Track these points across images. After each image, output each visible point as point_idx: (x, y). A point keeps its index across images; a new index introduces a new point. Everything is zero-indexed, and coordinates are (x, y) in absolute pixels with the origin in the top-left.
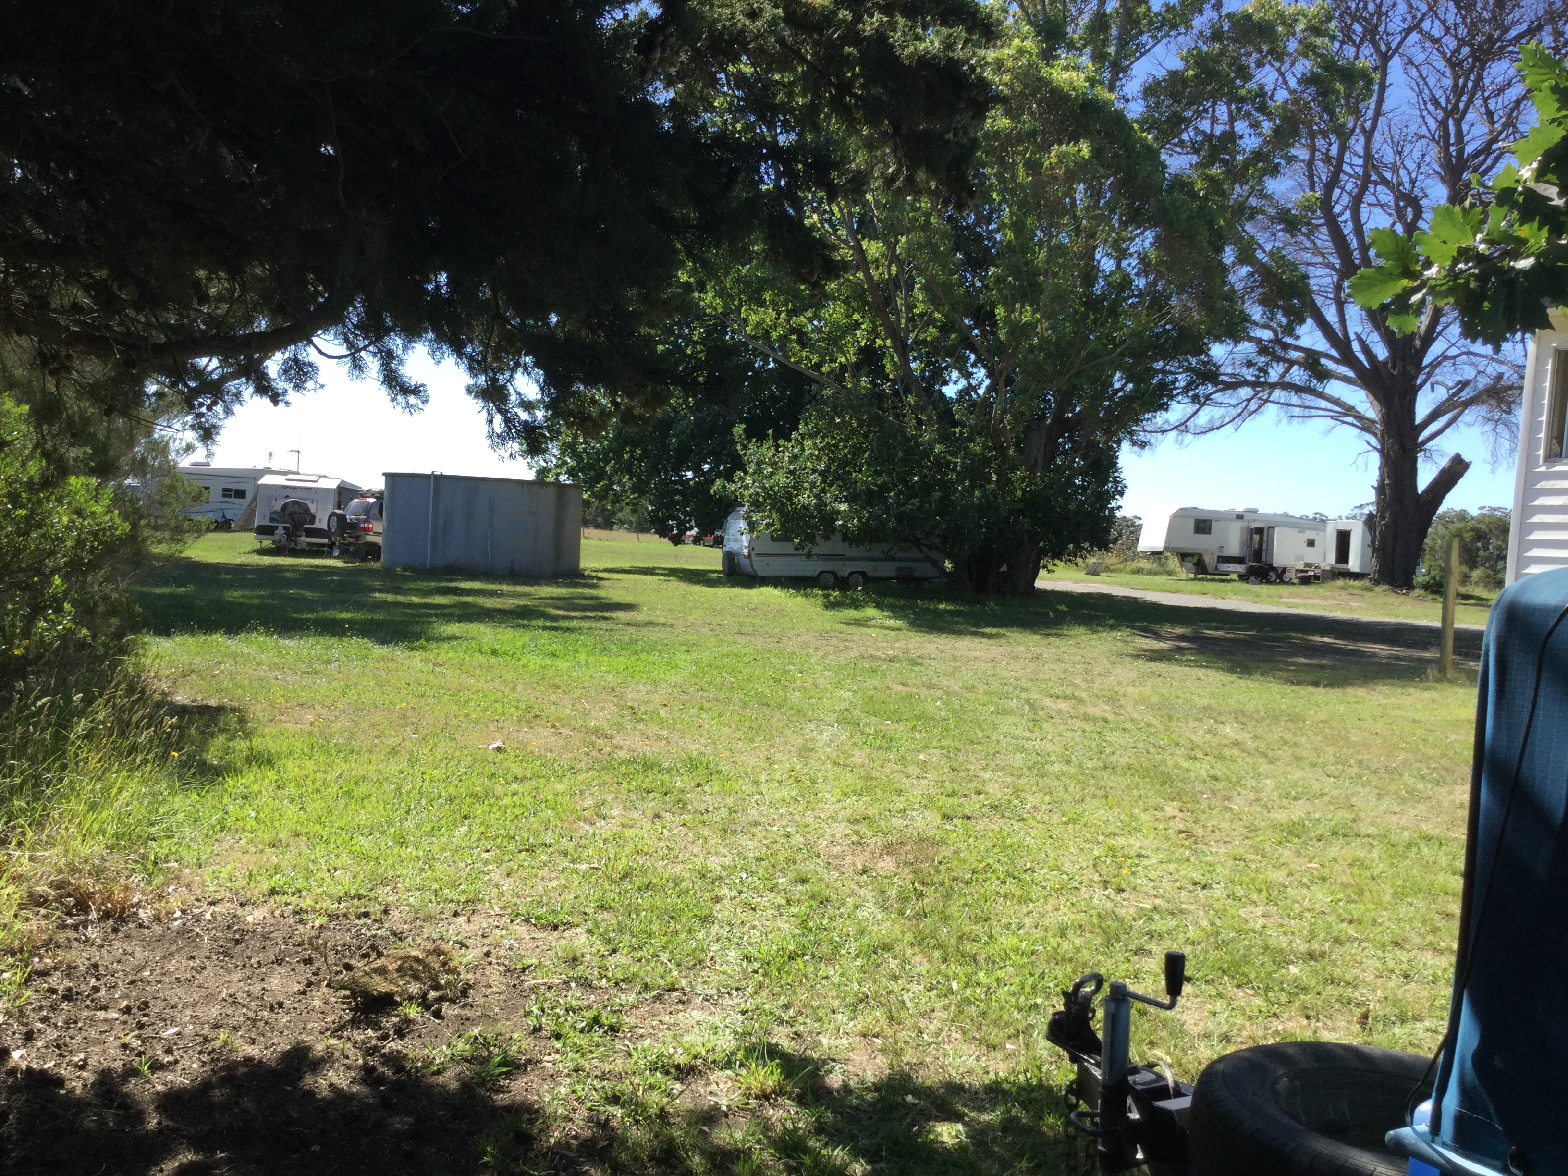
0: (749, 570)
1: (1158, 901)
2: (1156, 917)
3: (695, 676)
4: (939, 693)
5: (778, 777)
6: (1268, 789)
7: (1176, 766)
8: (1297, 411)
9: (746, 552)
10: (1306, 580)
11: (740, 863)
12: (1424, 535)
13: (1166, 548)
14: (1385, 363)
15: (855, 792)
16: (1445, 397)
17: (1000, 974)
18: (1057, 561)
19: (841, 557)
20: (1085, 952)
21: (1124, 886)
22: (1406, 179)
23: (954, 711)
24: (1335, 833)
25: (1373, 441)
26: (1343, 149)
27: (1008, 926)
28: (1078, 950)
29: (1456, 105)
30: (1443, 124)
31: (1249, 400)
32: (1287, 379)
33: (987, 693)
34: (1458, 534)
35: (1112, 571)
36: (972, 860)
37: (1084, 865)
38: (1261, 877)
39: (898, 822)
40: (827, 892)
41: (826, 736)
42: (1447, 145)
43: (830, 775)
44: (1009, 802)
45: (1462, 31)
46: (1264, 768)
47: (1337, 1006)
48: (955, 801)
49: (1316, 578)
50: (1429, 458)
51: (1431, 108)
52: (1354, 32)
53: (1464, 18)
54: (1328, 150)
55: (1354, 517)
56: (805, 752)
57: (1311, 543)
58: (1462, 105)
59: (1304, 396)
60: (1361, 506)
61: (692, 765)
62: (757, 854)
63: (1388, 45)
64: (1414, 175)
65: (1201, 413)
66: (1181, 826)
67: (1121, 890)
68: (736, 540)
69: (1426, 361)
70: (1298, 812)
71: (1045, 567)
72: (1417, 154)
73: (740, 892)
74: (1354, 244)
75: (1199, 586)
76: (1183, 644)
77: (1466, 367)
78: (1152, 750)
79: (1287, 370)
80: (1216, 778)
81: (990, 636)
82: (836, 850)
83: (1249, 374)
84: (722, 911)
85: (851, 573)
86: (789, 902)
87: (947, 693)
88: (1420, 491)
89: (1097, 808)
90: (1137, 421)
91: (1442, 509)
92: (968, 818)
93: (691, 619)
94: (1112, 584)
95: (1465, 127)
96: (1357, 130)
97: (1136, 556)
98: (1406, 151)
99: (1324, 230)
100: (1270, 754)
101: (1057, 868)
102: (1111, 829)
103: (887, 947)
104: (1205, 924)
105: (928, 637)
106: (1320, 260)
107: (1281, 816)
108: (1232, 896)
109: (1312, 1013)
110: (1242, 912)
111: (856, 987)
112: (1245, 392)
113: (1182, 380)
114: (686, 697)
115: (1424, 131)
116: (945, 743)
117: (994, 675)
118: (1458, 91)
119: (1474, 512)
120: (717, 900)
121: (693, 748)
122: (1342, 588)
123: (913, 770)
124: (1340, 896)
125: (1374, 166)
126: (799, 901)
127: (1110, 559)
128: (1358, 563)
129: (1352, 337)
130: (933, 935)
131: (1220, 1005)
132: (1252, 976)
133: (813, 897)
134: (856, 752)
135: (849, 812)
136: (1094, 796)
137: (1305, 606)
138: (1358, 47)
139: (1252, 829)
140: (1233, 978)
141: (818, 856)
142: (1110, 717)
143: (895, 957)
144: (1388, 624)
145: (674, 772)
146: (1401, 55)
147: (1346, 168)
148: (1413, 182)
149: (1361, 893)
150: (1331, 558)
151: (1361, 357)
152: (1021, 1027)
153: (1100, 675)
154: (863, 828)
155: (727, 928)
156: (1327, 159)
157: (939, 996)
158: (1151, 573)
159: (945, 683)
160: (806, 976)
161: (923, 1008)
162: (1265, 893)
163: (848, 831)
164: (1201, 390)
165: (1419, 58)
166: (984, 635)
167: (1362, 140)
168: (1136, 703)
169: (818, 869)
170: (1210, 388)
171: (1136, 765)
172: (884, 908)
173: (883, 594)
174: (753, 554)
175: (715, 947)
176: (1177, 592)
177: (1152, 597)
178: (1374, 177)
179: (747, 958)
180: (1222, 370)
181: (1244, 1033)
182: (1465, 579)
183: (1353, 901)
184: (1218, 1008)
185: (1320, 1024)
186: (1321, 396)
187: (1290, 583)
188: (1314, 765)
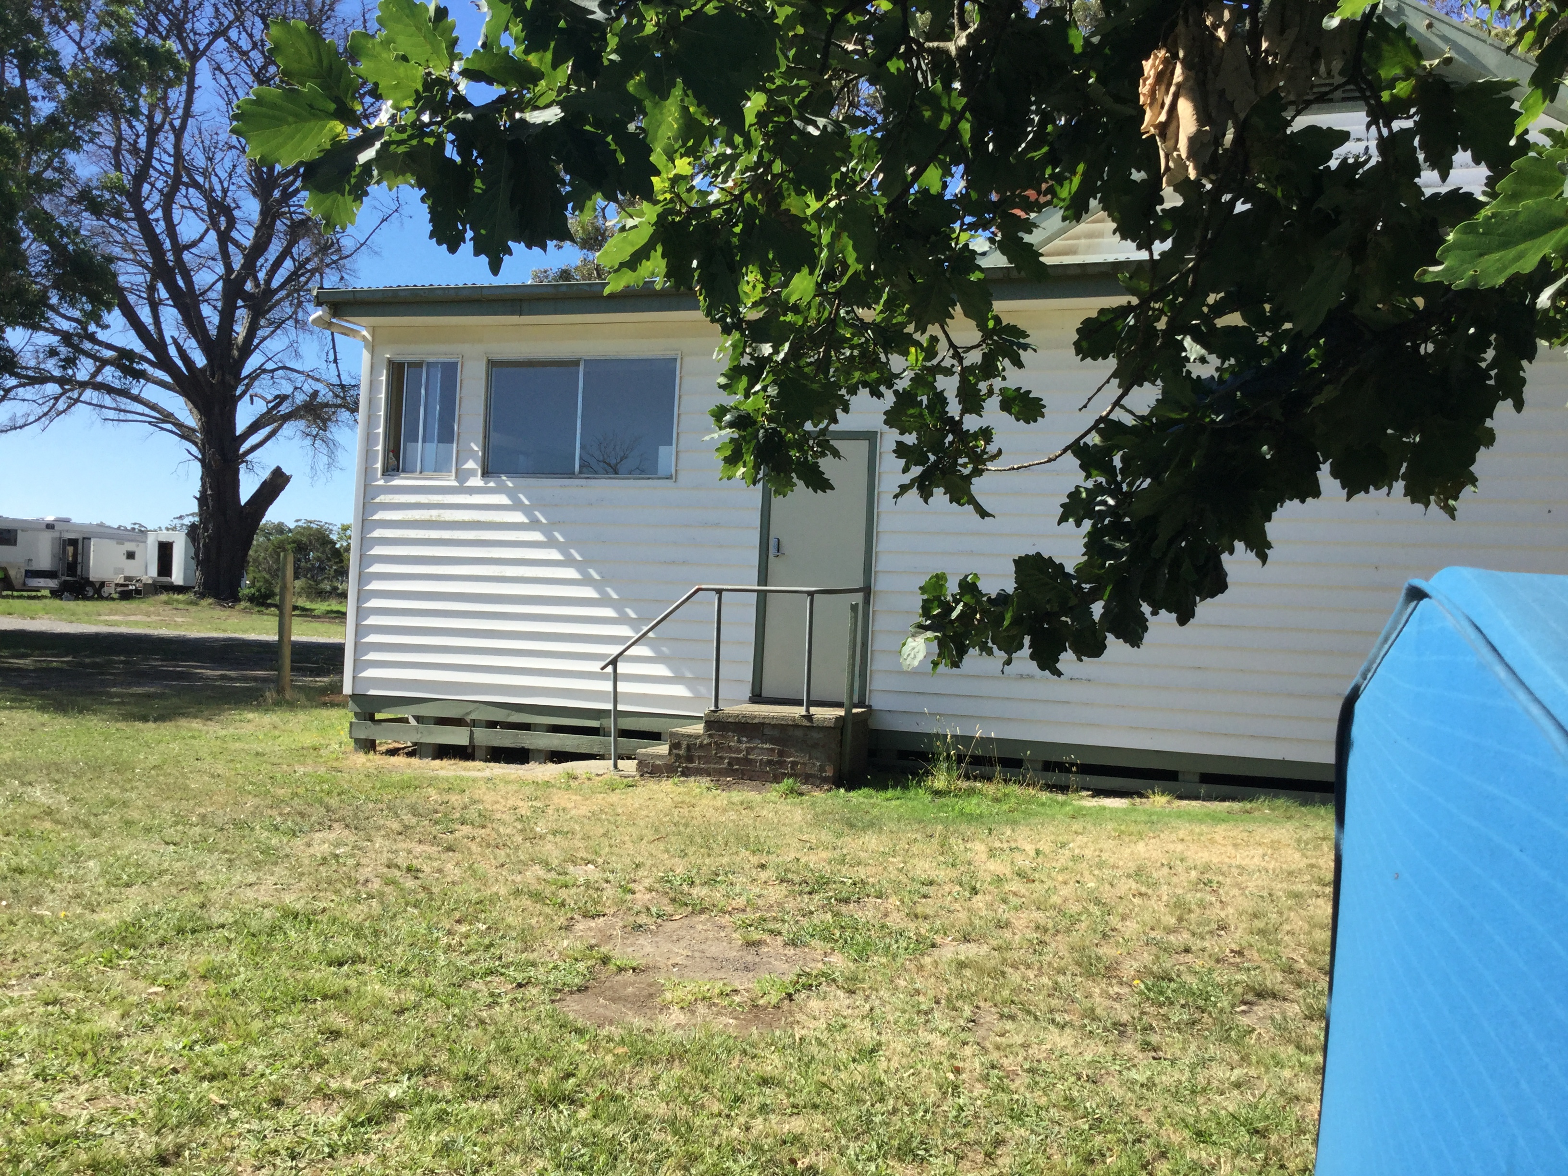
6: (91, 876)
8: (112, 414)
10: (126, 595)
12: (248, 544)
14: (203, 370)
16: (265, 410)
22: (218, 187)
25: (194, 450)
26: (151, 144)
31: (56, 399)
32: (99, 379)
34: (281, 546)
38: (84, 1028)
49: (138, 592)
50: (250, 469)
52: (159, 22)
54: (136, 142)
55: (174, 529)
57: (131, 555)
59: (118, 398)
60: (181, 517)
63: (196, 45)
64: (226, 184)
69: (245, 372)
70: (131, 905)
72: (228, 164)
74: (167, 245)
75: (3, 604)
77: (283, 382)
79: (98, 371)
80: (19, 871)
83: (52, 366)
88: (243, 502)
91: (263, 521)
96: (167, 127)
98: (219, 156)
99: (134, 225)
100: (94, 822)
106: (131, 256)
108: (43, 1074)
110: (57, 1102)
112: (52, 388)
115: (234, 141)
119: (293, 525)
122: (166, 603)
124: (195, 1036)
125: (185, 167)
128: (182, 576)
129: (169, 340)
137: (127, 623)
138: (165, 38)
139: (70, 946)
144: (216, 640)
146: (209, 58)
147: (155, 163)
148: (225, 191)
150: (153, 571)
151: (180, 363)
156: (135, 150)
162: (90, 1057)
165: (228, 67)
167: (172, 137)
170: (10, 381)
178: (185, 179)
180: (21, 360)
183: (214, 1041)
186: (136, 399)
187: (109, 598)
188: (148, 830)
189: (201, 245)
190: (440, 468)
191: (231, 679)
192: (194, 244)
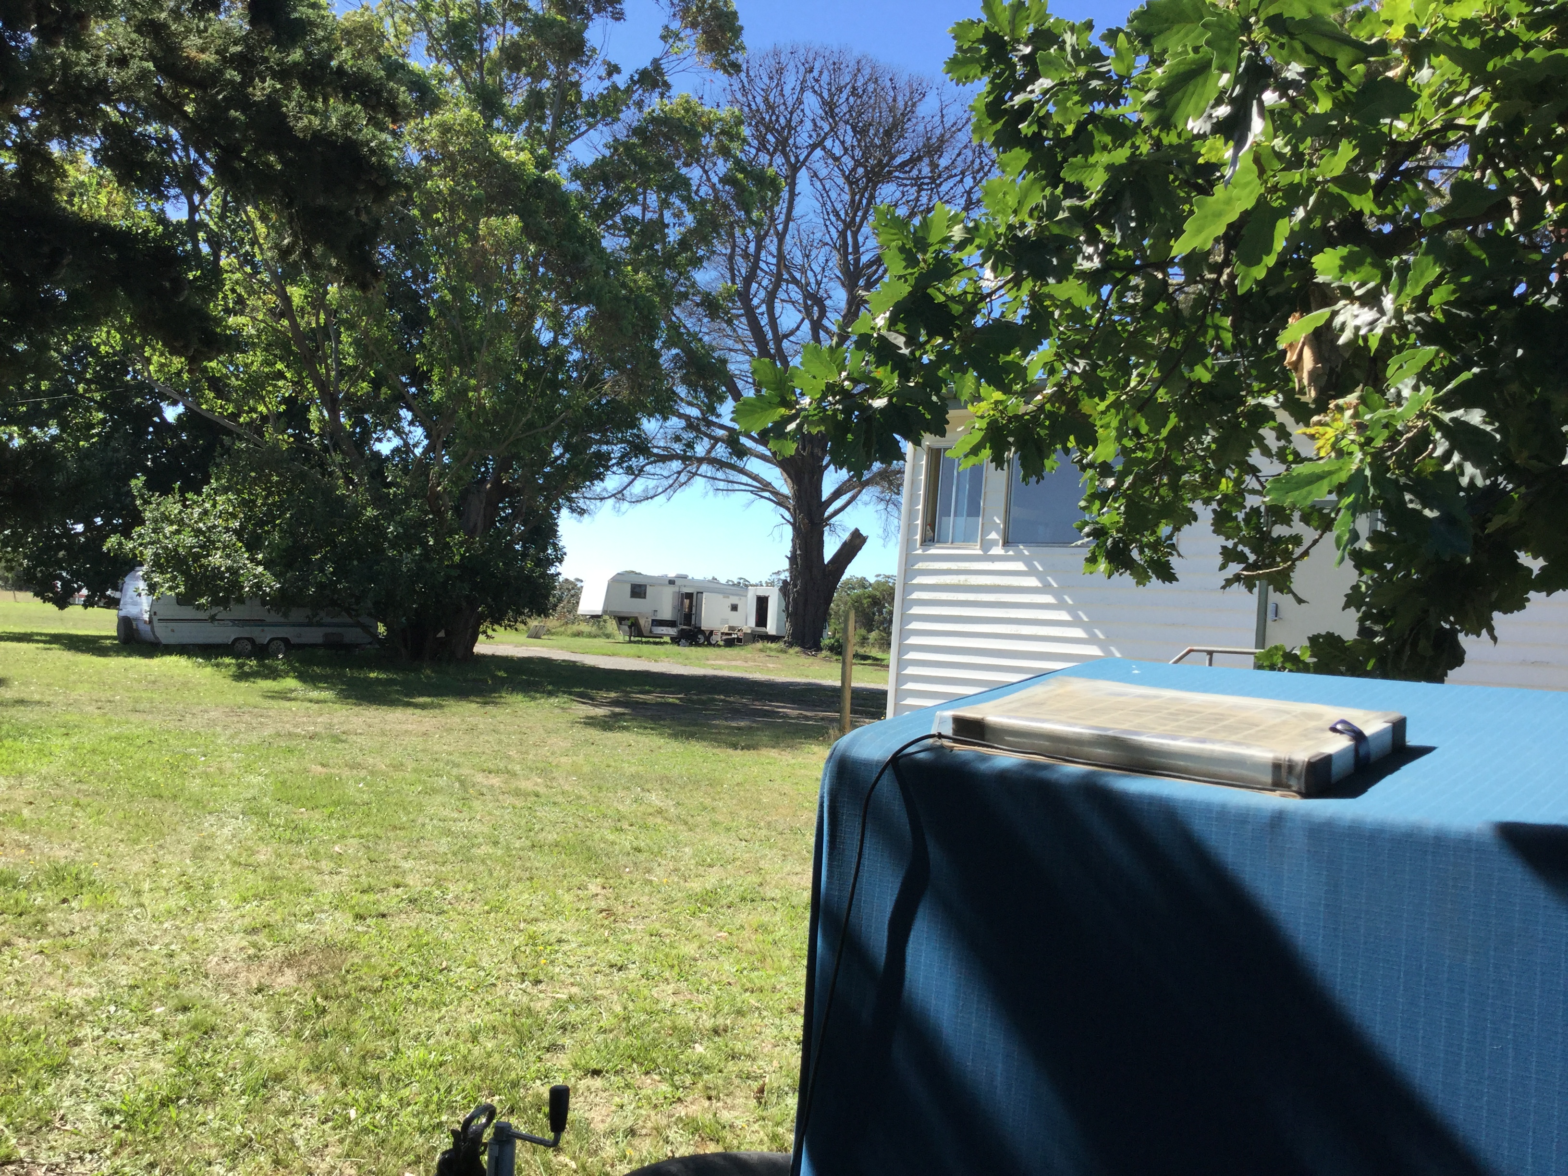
0: (149, 636)
1: (574, 990)
2: (571, 1007)
3: (73, 764)
4: (363, 773)
5: (165, 883)
6: (686, 857)
7: (603, 839)
8: (722, 485)
9: (146, 617)
10: (730, 643)
11: (108, 994)
12: (829, 599)
13: (605, 612)
15: (255, 896)
17: (405, 1093)
18: (496, 627)
19: (260, 623)
20: (496, 1056)
21: (541, 977)
22: (812, 280)
23: (377, 794)
24: (743, 899)
25: (787, 515)
26: (759, 248)
27: (416, 1038)
28: (489, 1055)
29: (853, 219)
30: (842, 234)
31: (679, 473)
32: (713, 454)
33: (415, 770)
34: (858, 600)
35: (553, 634)
36: (383, 965)
37: (503, 957)
38: (674, 952)
39: (303, 928)
40: (213, 1020)
41: (227, 831)
42: (846, 254)
43: (229, 878)
44: (430, 893)
45: (858, 153)
46: (684, 835)
47: (737, 1081)
48: (372, 897)
49: (739, 640)
50: (833, 531)
51: (833, 219)
52: (768, 142)
53: (859, 141)
54: (747, 247)
55: (772, 584)
56: (201, 851)
57: (734, 608)
58: (858, 219)
59: (726, 471)
60: (778, 573)
61: (57, 876)
62: (131, 982)
63: (797, 157)
64: (819, 278)
65: (636, 482)
66: (603, 905)
67: (538, 982)
68: (135, 604)
70: (712, 879)
71: (485, 632)
72: (822, 259)
73: (106, 1030)
74: (770, 336)
75: (634, 648)
76: (617, 710)
78: (581, 824)
79: (713, 447)
80: (638, 850)
81: (423, 707)
82: (228, 967)
83: (678, 448)
84: (82, 1056)
85: (272, 640)
86: (165, 1036)
87: (372, 773)
88: (826, 560)
89: (521, 892)
90: (576, 489)
91: (844, 578)
92: (384, 916)
93: (74, 695)
94: (552, 647)
95: (861, 239)
96: (772, 232)
97: (576, 619)
98: (814, 253)
99: (744, 320)
100: (691, 821)
101: (474, 964)
102: (534, 914)
103: (279, 1078)
104: (618, 1009)
105: (356, 709)
106: (741, 347)
107: (696, 886)
108: (646, 976)
109: (713, 1093)
110: (654, 992)
111: (238, 1130)
112: (676, 465)
113: (617, 450)
114: (59, 792)
115: (827, 239)
116: (364, 831)
117: (423, 751)
118: (854, 206)
119: (872, 580)
120: (77, 1042)
121: (61, 854)
122: (761, 650)
123: (326, 865)
124: (745, 965)
125: (786, 266)
126: (178, 1034)
127: (552, 622)
128: (775, 626)
130: (333, 1054)
131: (627, 1096)
132: (660, 1061)
133: (195, 1027)
134: (262, 847)
135: (247, 920)
136: (519, 880)
137: (729, 667)
138: (772, 155)
139: (669, 901)
140: (642, 1064)
141: (206, 976)
142: (542, 790)
143: (286, 1089)
144: (798, 684)
145: (34, 887)
146: (808, 168)
147: (763, 265)
148: (819, 283)
149: (763, 960)
150: (752, 622)
152: (421, 1151)
153: (535, 745)
154: (261, 938)
155: (86, 1077)
156: (746, 255)
157: (334, 1128)
158: (590, 636)
159: (371, 761)
160: (177, 1124)
161: (315, 1144)
162: (676, 968)
163: (244, 943)
164: (634, 462)
165: (823, 173)
166: (416, 706)
167: (775, 240)
168: (569, 774)
169: (205, 994)
170: (642, 460)
171: (564, 842)
172: (279, 1031)
173: (308, 661)
174: (155, 619)
175: (68, 1102)
176: (613, 655)
177: (591, 660)
178: (786, 276)
179: (109, 1112)
180: (655, 442)
181: (649, 1124)
182: (864, 641)
183: (757, 969)
184: (626, 1101)
185: (720, 1104)
186: (742, 471)
187: (717, 645)
188: (728, 830)
189: (798, 333)
190: (968, 538)
191: (807, 718)
192: (792, 333)
